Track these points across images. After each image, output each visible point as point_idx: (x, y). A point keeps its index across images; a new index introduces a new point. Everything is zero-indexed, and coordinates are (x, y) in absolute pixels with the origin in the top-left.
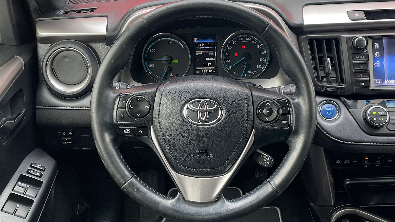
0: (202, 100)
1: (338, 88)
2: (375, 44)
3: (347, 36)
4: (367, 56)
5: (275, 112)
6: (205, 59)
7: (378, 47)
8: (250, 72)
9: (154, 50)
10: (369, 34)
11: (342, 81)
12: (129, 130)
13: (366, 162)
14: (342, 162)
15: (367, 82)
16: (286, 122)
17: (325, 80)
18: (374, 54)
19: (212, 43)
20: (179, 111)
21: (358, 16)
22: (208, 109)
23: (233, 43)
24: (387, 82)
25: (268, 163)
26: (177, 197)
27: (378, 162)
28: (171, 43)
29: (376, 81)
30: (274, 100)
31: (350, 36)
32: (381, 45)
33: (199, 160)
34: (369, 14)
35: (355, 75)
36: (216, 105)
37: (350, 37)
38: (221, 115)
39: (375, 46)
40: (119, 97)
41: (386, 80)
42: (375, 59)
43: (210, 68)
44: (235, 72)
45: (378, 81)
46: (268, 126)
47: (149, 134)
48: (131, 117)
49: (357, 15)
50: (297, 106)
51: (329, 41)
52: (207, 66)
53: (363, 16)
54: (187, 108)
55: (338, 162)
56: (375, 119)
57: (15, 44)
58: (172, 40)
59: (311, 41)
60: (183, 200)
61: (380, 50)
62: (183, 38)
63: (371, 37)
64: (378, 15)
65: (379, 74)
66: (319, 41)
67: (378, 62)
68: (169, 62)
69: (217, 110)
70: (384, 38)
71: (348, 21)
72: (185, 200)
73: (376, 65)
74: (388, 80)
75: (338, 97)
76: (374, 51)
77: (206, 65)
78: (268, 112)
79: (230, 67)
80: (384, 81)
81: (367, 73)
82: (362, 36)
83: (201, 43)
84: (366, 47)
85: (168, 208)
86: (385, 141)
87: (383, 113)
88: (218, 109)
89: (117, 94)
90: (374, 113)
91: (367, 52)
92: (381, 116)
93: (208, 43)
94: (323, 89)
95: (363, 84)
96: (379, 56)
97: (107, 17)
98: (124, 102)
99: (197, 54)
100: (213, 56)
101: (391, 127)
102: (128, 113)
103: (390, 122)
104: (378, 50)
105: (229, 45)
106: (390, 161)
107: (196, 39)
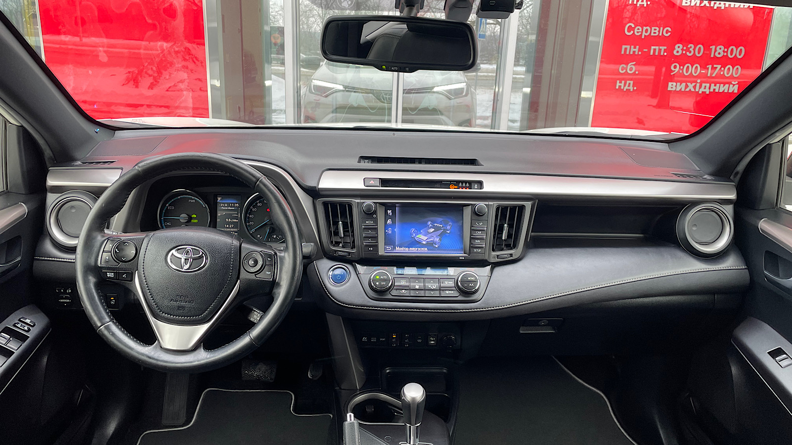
0: (189, 248)
1: (349, 253)
2: (388, 211)
3: (359, 201)
4: (376, 221)
5: (260, 263)
6: (227, 220)
7: (391, 214)
8: (274, 237)
9: (173, 208)
10: (378, 200)
11: (353, 247)
12: (113, 274)
13: (393, 340)
14: (369, 339)
15: (376, 247)
16: (270, 273)
17: (341, 245)
18: (386, 221)
19: (237, 203)
20: (164, 257)
22: (192, 256)
23: (258, 204)
24: (398, 249)
25: (258, 319)
26: (155, 344)
27: (406, 341)
28: (192, 201)
29: (386, 247)
30: (261, 251)
31: (362, 201)
32: (394, 212)
33: (179, 307)
34: (384, 182)
35: (364, 240)
36: (201, 253)
37: (360, 202)
38: (206, 262)
39: (388, 213)
40: (106, 241)
41: (397, 247)
42: (386, 226)
43: (232, 230)
44: (259, 236)
45: (389, 248)
46: (253, 277)
47: (133, 279)
48: (116, 261)
49: (372, 182)
50: (282, 259)
51: (342, 205)
52: (229, 228)
53: (377, 183)
54: (172, 254)
55: (364, 339)
56: (377, 283)
57: (24, 193)
58: (193, 198)
59: (325, 204)
60: (160, 347)
61: (393, 218)
62: (204, 198)
63: (381, 204)
65: (389, 241)
66: (334, 205)
67: (391, 229)
68: (186, 221)
69: (201, 257)
70: (397, 205)
71: (362, 187)
72: (163, 348)
73: (387, 232)
74: (399, 247)
75: (351, 262)
76: (387, 216)
77: (228, 226)
78: (253, 262)
79: (253, 230)
80: (394, 248)
81: (376, 238)
82: (372, 202)
83: (224, 203)
84: (375, 212)
85: (143, 354)
86: (386, 306)
87: (386, 277)
88: (203, 256)
89: (105, 238)
90: (378, 277)
91: (376, 218)
92: (384, 280)
93: (232, 203)
94: (337, 253)
95: (372, 249)
96: (391, 223)
97: (122, 169)
98: (111, 245)
99: (219, 215)
100: (236, 218)
101: (394, 292)
102: (113, 257)
103: (394, 288)
104: (390, 217)
105: (254, 207)
106: (419, 341)
107: (219, 199)
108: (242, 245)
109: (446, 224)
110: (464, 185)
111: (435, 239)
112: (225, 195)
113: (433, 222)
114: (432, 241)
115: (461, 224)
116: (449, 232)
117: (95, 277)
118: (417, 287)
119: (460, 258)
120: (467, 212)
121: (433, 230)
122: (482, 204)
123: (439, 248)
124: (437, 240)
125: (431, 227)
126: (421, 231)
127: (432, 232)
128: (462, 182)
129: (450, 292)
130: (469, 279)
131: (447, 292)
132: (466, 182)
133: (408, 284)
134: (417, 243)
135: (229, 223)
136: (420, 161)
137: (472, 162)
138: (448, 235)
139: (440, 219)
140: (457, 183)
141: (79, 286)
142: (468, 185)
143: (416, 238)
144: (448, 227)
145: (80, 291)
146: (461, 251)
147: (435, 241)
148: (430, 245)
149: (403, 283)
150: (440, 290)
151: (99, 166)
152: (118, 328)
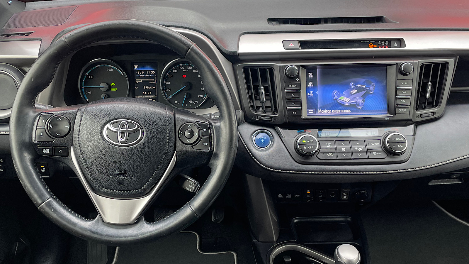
0: (123, 121)
1: (272, 117)
2: (309, 73)
3: (280, 65)
4: (299, 84)
5: (196, 134)
6: (145, 87)
7: (312, 77)
8: (191, 102)
9: (92, 77)
10: (301, 63)
11: (276, 110)
12: (48, 150)
13: (308, 196)
14: (284, 196)
15: (300, 111)
16: (207, 144)
17: (261, 109)
18: (307, 84)
19: (153, 71)
20: (99, 131)
21: (293, 45)
22: (128, 129)
23: (174, 71)
24: (320, 112)
25: (194, 188)
26: (96, 218)
27: (320, 197)
28: (110, 70)
29: (309, 111)
30: (196, 122)
31: (283, 64)
32: (315, 75)
33: (118, 182)
34: (304, 44)
35: (287, 104)
36: (137, 126)
37: (283, 66)
38: (142, 135)
39: (309, 75)
40: (39, 117)
41: (319, 110)
42: (308, 89)
43: (150, 97)
44: (176, 102)
45: (311, 111)
46: (189, 148)
47: (69, 154)
48: (50, 137)
49: (291, 45)
51: (263, 70)
52: (147, 95)
53: (298, 45)
54: (108, 128)
55: (280, 196)
56: (305, 148)
58: (111, 66)
59: (246, 69)
60: (102, 222)
61: (314, 80)
62: (123, 66)
63: (304, 67)
64: (315, 46)
65: (312, 104)
66: (254, 70)
67: (312, 91)
68: (106, 89)
69: (137, 130)
70: (318, 67)
71: (282, 50)
72: (104, 222)
73: (309, 95)
74: (321, 110)
75: (272, 126)
76: (308, 80)
77: (146, 93)
78: (189, 134)
79: (171, 97)
80: (317, 111)
81: (299, 102)
82: (295, 65)
83: (141, 71)
84: (298, 76)
85: (86, 229)
87: (312, 141)
88: (139, 130)
89: (37, 114)
90: (304, 141)
91: (299, 82)
92: (311, 144)
93: (148, 71)
94: (257, 118)
95: (295, 113)
96: (312, 85)
97: (41, 40)
98: (44, 121)
99: (137, 82)
100: (153, 85)
101: (321, 156)
102: (48, 132)
103: (321, 151)
104: (311, 80)
105: (170, 74)
106: (332, 196)
107: (136, 66)
108: (177, 116)
109: (369, 84)
110: (383, 43)
111: (358, 100)
112: (141, 63)
113: (356, 83)
114: (355, 102)
115: (385, 84)
116: (372, 93)
117: (30, 153)
118: (344, 150)
119: (386, 119)
120: (392, 71)
121: (356, 91)
122: (406, 63)
123: (362, 110)
124: (360, 101)
125: (353, 89)
126: (344, 93)
127: (355, 93)
128: (381, 40)
129: (377, 153)
130: (397, 140)
131: (375, 154)
132: (385, 40)
133: (334, 147)
134: (341, 105)
135: (147, 90)
136: (326, 21)
137: (378, 20)
138: (371, 95)
139: (363, 80)
140: (376, 42)
141: (16, 164)
142: (387, 43)
143: (338, 100)
144: (371, 88)
145: (18, 169)
146: (385, 111)
147: (358, 102)
148: (353, 107)
149: (329, 146)
150: (367, 152)
151: (18, 37)
152: (59, 204)
